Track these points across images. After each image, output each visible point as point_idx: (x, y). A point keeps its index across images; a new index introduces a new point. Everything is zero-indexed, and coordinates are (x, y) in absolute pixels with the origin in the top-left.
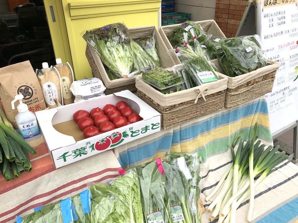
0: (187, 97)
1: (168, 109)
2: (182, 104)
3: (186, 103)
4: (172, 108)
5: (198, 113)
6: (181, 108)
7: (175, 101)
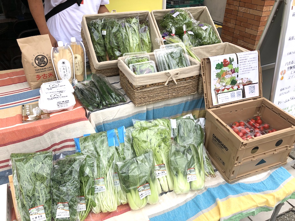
0: (158, 79)
1: (139, 89)
2: (152, 84)
3: (157, 84)
4: (143, 88)
5: (169, 94)
6: (152, 88)
7: (146, 81)
